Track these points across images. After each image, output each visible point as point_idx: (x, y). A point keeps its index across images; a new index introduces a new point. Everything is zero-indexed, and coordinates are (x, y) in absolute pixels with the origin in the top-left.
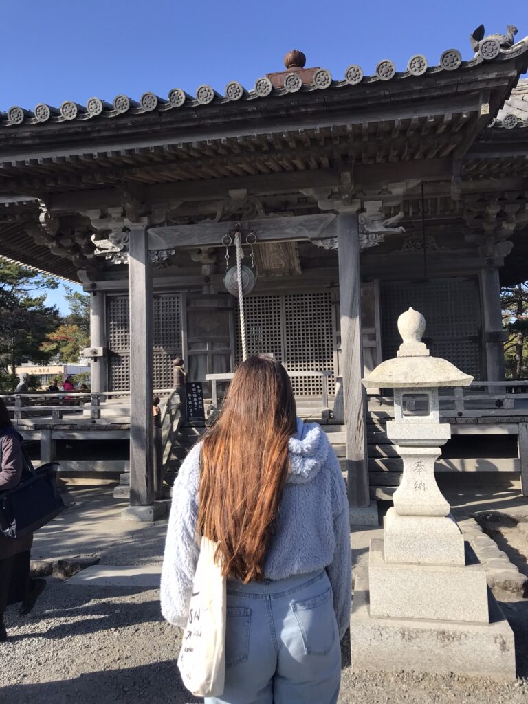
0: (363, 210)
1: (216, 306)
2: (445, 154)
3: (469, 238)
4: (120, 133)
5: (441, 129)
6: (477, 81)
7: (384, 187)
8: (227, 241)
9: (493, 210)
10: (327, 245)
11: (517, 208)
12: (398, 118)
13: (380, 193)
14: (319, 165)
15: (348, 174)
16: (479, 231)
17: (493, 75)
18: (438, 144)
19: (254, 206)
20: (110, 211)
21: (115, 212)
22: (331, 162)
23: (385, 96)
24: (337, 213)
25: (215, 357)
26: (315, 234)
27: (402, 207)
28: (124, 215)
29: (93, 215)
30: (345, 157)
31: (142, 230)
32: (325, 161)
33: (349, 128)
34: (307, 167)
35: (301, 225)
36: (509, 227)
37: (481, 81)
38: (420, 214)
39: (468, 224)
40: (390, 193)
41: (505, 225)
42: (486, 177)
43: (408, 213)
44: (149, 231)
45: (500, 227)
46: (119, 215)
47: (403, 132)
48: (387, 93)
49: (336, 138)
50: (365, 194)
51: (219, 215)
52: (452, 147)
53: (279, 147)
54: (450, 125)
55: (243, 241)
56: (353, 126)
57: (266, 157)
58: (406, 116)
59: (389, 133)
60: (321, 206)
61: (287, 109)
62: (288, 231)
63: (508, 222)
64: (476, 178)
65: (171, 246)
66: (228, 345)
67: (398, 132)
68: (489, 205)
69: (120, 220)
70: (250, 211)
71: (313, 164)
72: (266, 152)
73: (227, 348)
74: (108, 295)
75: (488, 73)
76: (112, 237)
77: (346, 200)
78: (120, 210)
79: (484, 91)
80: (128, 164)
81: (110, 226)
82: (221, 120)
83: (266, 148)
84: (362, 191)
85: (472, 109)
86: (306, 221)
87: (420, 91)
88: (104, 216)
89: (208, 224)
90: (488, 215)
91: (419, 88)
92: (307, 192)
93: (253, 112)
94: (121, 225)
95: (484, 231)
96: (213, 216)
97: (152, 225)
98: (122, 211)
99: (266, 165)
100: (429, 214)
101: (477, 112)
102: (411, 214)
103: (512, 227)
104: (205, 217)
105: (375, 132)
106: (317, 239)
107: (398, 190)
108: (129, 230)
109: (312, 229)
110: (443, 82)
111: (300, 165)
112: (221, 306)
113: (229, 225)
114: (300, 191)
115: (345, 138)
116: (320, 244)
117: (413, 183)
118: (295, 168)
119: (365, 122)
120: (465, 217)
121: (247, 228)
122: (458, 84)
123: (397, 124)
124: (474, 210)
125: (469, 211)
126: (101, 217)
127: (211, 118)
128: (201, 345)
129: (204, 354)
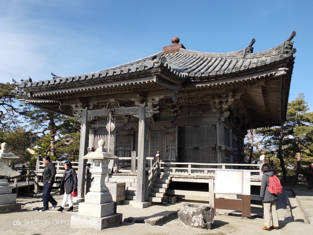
0: (147, 105)
1: (127, 134)
8: (108, 115)
9: (217, 101)
10: (136, 116)
11: (226, 100)
13: (152, 100)
19: (117, 104)
24: (140, 106)
25: (125, 152)
26: (134, 113)
27: (158, 105)
29: (74, 106)
31: (86, 111)
40: (155, 100)
44: (88, 111)
45: (222, 107)
51: (107, 106)
60: (136, 104)
62: (125, 112)
65: (93, 116)
66: (131, 148)
73: (130, 149)
74: (95, 129)
76: (78, 113)
80: (77, 93)
81: (78, 110)
88: (77, 106)
89: (104, 109)
92: (132, 99)
95: (217, 108)
108: (82, 111)
109: (132, 111)
112: (129, 134)
113: (109, 110)
114: (130, 99)
116: (134, 116)
117: (162, 97)
120: (210, 103)
121: (114, 111)
126: (76, 107)
128: (121, 147)
129: (122, 150)
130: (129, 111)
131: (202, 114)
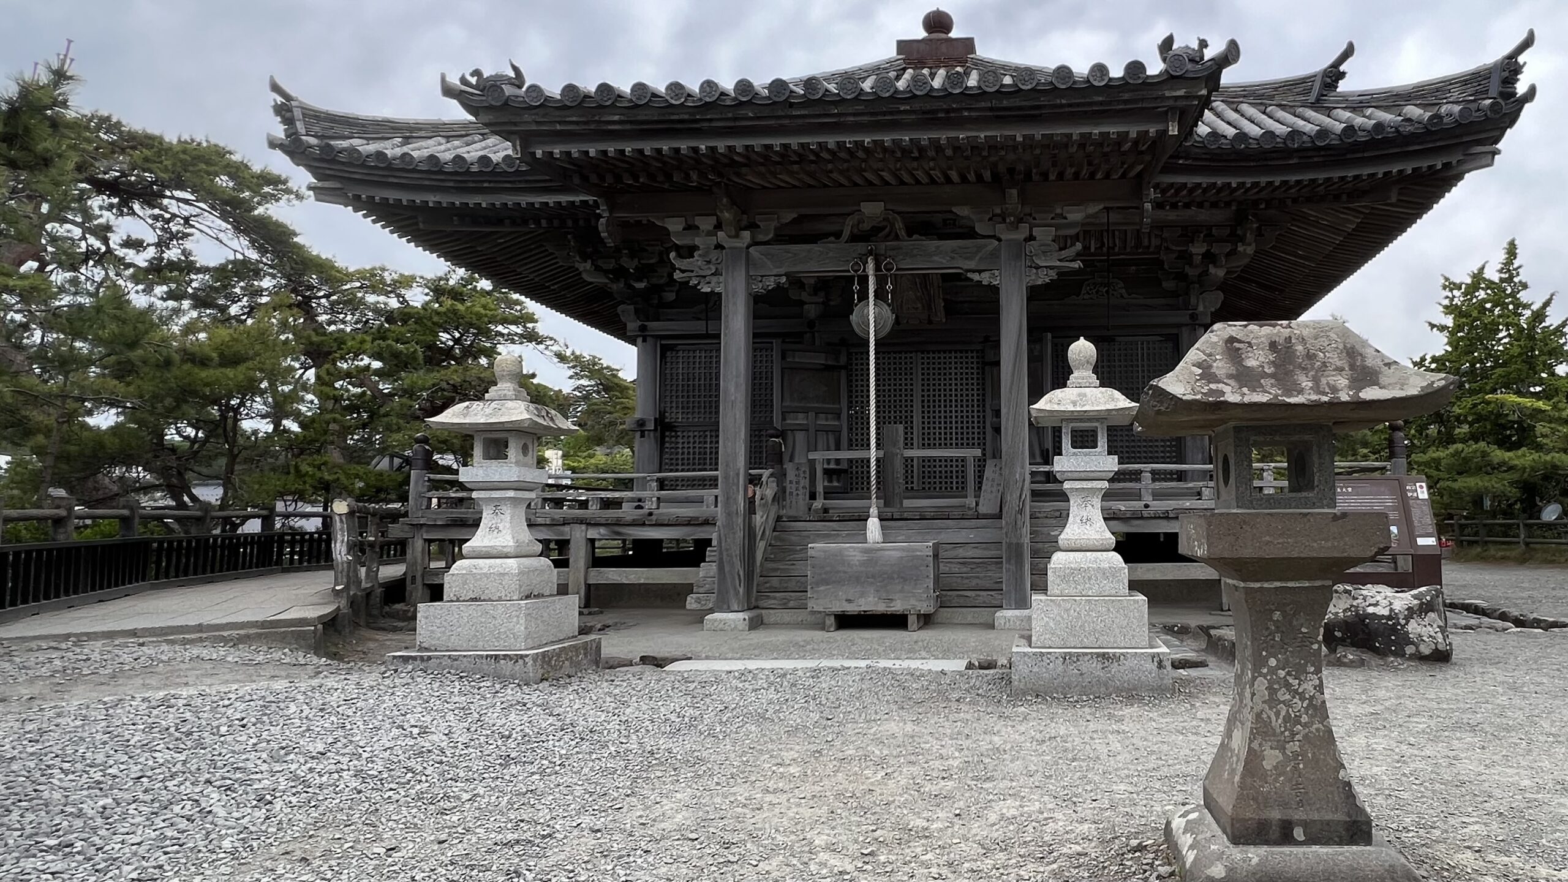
0: (1031, 238)
2: (1133, 174)
3: (1169, 285)
4: (738, 124)
5: (1127, 146)
6: (1164, 98)
7: (1059, 211)
8: (856, 268)
9: (1198, 249)
10: (985, 278)
11: (1228, 248)
12: (1077, 131)
13: (1053, 219)
14: (980, 178)
15: (1014, 192)
16: (1182, 277)
17: (1181, 93)
18: (1123, 163)
19: (893, 225)
20: (699, 221)
21: (706, 223)
22: (996, 176)
23: (1062, 106)
24: (999, 240)
25: (820, 434)
26: (972, 265)
27: (1081, 238)
28: (719, 226)
29: (674, 225)
30: (1011, 171)
31: (741, 248)
32: (987, 175)
33: (1019, 139)
34: (964, 179)
35: (952, 252)
36: (1218, 273)
37: (1169, 98)
38: (1105, 249)
39: (1166, 267)
40: (1066, 218)
41: (1212, 270)
42: (1187, 206)
43: (1089, 248)
44: (751, 250)
45: (1206, 272)
46: (711, 228)
47: (1082, 146)
48: (1064, 102)
49: (1002, 148)
50: (1034, 219)
51: (846, 233)
52: (1140, 168)
53: (931, 153)
54: (1136, 142)
55: (878, 268)
56: (1024, 136)
57: (915, 164)
58: (1086, 130)
59: (1066, 146)
60: (979, 229)
61: (947, 111)
62: (936, 258)
63: (1215, 266)
64: (1174, 206)
65: (782, 271)
67: (1075, 147)
68: (1192, 242)
69: (710, 234)
70: (887, 230)
71: (972, 177)
72: (915, 159)
74: (663, 342)
75: (1175, 90)
76: (700, 255)
77: (1011, 223)
78: (713, 220)
79: (1171, 108)
80: (737, 162)
81: (698, 241)
82: (866, 118)
83: (916, 154)
84: (1030, 215)
85: (1161, 127)
86: (960, 248)
87: (1101, 103)
88: (690, 228)
89: (832, 245)
90: (1191, 255)
91: (1101, 99)
92: (963, 211)
93: (905, 112)
94: (713, 241)
95: (1187, 275)
96: (838, 235)
97: (755, 243)
98: (715, 222)
99: (913, 175)
100: (1117, 249)
101: (1166, 131)
102: (1093, 250)
103: (1221, 273)
104: (826, 235)
105: (1049, 144)
106: (974, 271)
107: (1075, 215)
108: (723, 248)
109: (966, 258)
110: (1126, 96)
111: (954, 175)
113: (861, 247)
114: (954, 210)
115: (1015, 148)
116: (976, 277)
117: (1093, 209)
118: (949, 180)
119: (1038, 132)
120: (1163, 256)
121: (883, 252)
122: (1142, 100)
123: (1074, 138)
124: (1174, 248)
125: (1167, 248)
126: (685, 229)
127: (854, 115)
128: (801, 415)
129: (805, 429)
130: (953, 258)
131: (1125, 295)
